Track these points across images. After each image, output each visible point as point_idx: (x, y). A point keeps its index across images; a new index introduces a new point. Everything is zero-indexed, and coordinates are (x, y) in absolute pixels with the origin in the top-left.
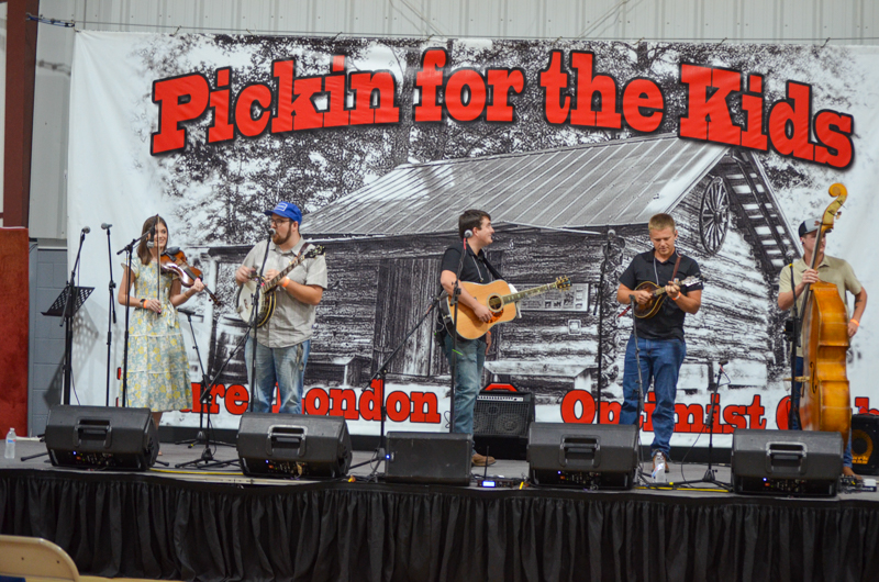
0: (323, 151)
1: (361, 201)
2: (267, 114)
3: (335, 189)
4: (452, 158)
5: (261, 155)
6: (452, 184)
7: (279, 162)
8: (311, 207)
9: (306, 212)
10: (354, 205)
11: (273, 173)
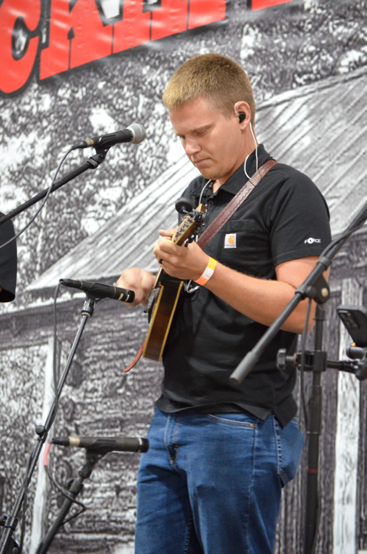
0: (109, 104)
1: (162, 201)
2: (35, 41)
3: (125, 181)
4: (309, 81)
5: (25, 129)
6: (307, 141)
7: (48, 139)
8: (90, 225)
9: (83, 236)
10: (152, 211)
11: (39, 162)
